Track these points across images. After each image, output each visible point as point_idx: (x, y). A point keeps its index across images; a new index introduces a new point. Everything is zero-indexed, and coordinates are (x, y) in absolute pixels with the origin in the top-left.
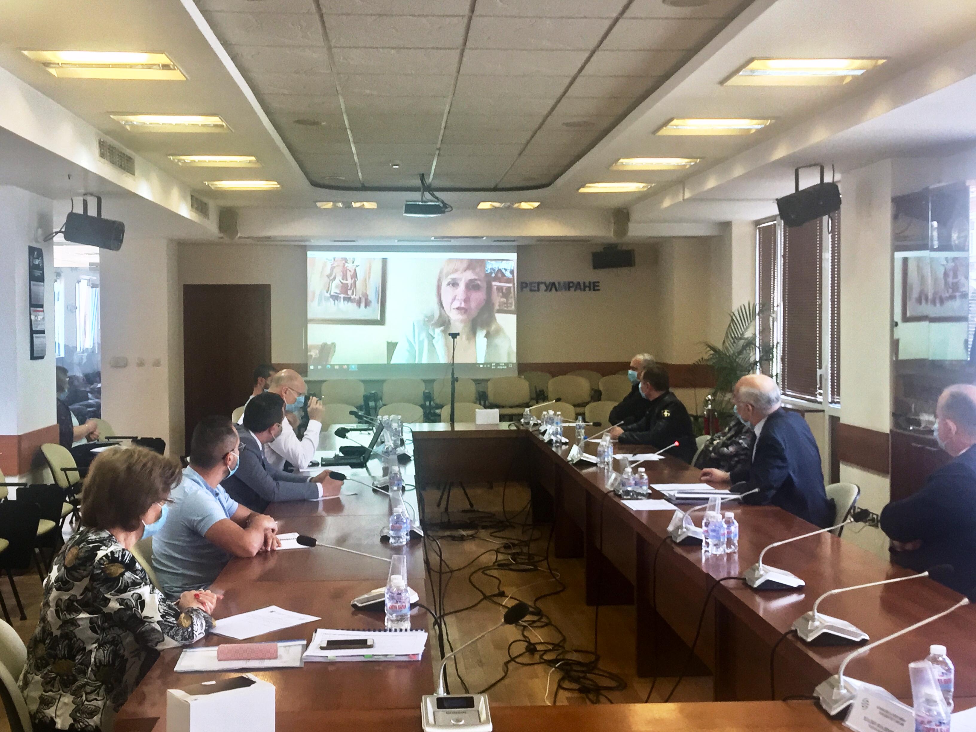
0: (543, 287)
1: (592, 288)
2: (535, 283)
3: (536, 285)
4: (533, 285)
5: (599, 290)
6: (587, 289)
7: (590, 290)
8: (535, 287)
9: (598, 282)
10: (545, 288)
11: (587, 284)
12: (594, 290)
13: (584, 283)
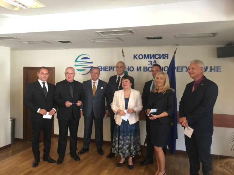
0: (185, 69)
1: (216, 70)
2: (180, 67)
3: (181, 68)
4: (179, 68)
5: (220, 71)
6: (213, 71)
7: (215, 71)
8: (180, 69)
9: (220, 67)
10: (186, 70)
11: (213, 68)
12: (217, 71)
13: (211, 67)
